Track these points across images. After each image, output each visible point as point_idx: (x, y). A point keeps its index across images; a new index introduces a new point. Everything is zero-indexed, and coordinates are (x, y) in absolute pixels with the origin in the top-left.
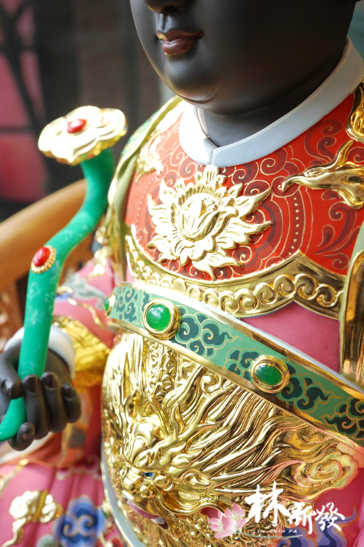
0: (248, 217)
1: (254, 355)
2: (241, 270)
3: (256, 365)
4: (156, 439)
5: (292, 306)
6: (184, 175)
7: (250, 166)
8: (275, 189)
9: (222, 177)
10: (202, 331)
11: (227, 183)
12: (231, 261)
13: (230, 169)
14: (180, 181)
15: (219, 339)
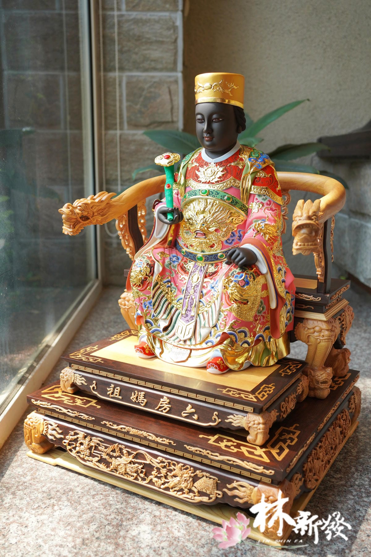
0: (222, 171)
1: (225, 196)
2: (221, 181)
3: (226, 198)
4: (204, 217)
5: (231, 187)
6: (205, 165)
7: (221, 162)
8: (227, 166)
9: (215, 165)
10: (214, 193)
11: (216, 166)
12: (219, 179)
13: (217, 163)
14: (205, 167)
15: (218, 194)
